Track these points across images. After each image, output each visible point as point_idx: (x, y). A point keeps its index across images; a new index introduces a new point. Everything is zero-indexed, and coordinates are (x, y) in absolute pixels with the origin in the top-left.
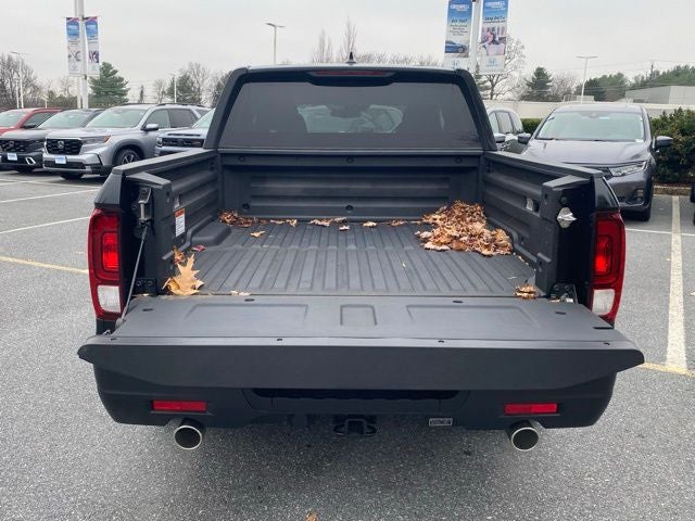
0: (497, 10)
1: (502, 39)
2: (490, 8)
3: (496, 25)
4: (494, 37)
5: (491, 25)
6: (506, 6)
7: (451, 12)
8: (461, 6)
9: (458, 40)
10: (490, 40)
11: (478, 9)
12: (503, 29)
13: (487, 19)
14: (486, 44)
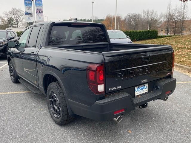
0: (39, 4)
1: (42, 12)
2: (37, 3)
3: (40, 8)
4: (40, 11)
5: (38, 8)
6: (42, 3)
7: (25, 3)
8: (28, 2)
9: (29, 12)
10: (39, 12)
11: (34, 3)
12: (42, 9)
13: (37, 6)
14: (38, 13)
